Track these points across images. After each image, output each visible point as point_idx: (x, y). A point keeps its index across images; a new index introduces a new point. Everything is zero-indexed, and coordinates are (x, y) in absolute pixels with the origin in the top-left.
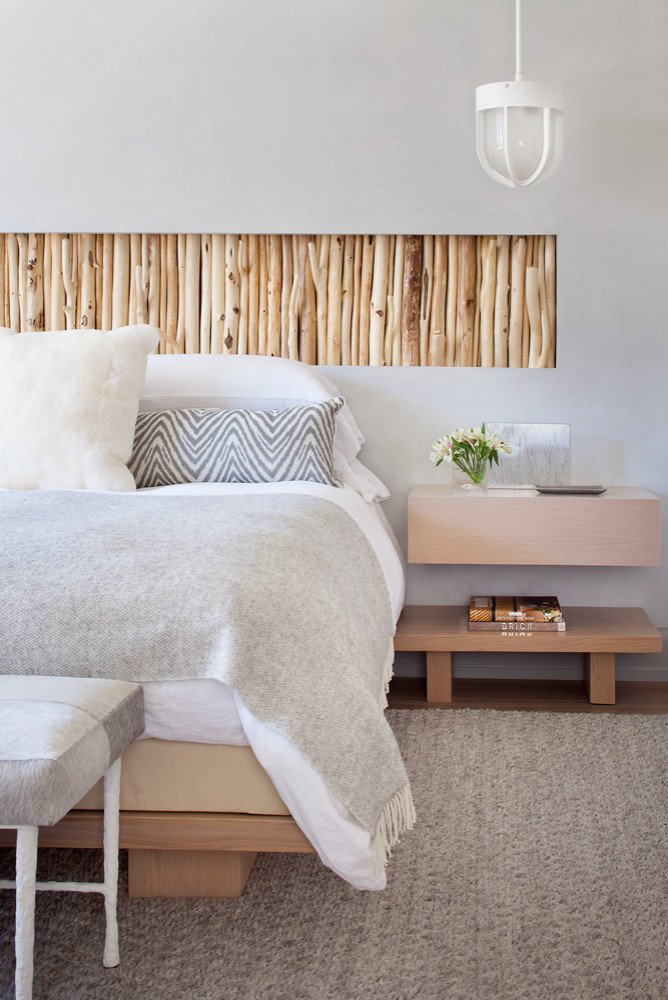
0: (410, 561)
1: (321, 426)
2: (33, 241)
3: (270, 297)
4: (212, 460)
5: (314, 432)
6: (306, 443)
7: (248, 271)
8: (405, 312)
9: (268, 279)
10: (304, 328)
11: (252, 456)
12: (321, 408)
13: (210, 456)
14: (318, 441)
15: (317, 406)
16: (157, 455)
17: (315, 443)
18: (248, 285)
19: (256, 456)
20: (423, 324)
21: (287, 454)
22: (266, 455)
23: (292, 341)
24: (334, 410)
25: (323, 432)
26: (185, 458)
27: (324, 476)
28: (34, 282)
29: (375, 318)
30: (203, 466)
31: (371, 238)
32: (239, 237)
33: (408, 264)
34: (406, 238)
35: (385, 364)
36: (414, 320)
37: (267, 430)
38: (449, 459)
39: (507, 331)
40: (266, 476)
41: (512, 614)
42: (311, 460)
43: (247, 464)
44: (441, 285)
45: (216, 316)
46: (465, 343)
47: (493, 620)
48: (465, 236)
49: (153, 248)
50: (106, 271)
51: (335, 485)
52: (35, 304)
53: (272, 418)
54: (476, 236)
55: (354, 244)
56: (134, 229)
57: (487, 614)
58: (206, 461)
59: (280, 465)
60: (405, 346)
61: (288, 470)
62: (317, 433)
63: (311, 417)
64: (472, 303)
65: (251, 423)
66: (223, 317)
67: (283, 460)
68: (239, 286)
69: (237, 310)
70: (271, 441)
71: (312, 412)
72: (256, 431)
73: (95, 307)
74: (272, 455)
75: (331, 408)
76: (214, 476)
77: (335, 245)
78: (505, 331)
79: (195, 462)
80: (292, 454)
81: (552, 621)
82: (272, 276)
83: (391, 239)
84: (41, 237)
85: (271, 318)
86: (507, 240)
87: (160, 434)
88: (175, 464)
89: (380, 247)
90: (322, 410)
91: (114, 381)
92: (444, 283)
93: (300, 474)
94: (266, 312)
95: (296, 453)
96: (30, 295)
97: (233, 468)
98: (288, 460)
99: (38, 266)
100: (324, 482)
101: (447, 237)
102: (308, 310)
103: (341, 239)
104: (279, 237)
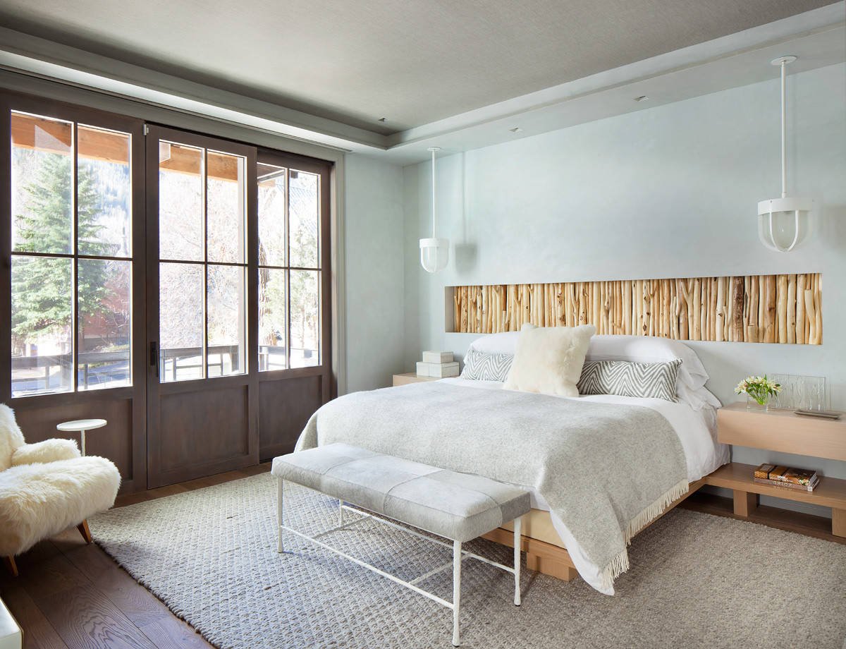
0: (719, 441)
1: (668, 372)
2: (560, 286)
3: (665, 307)
4: (615, 385)
5: (664, 375)
6: (659, 380)
7: (653, 295)
8: (734, 314)
9: (663, 299)
10: (681, 321)
11: (633, 385)
12: (669, 364)
13: (615, 383)
14: (666, 379)
15: (667, 363)
16: (592, 381)
17: (664, 381)
18: (654, 302)
19: (635, 385)
20: (745, 320)
21: (650, 385)
22: (640, 385)
23: (675, 328)
24: (677, 365)
25: (669, 376)
26: (604, 383)
27: (668, 397)
28: (560, 302)
29: (718, 317)
30: (611, 388)
31: (716, 279)
32: (649, 281)
33: (736, 290)
34: (735, 278)
35: (724, 340)
36: (739, 318)
37: (641, 374)
38: (744, 391)
39: (794, 324)
40: (641, 395)
41: (779, 477)
42: (661, 388)
43: (631, 388)
44: (755, 301)
45: (639, 316)
46: (768, 330)
47: (768, 478)
48: (769, 276)
49: (610, 287)
50: (590, 296)
51: (674, 401)
52: (561, 312)
53: (645, 368)
54: (775, 276)
55: (705, 282)
56: (602, 280)
57: (764, 475)
58: (613, 386)
59: (646, 391)
60: (735, 331)
61: (650, 392)
62: (666, 376)
63: (664, 368)
64: (773, 310)
65: (635, 369)
66: (642, 317)
67: (647, 388)
68: (650, 302)
69: (648, 314)
70: (643, 379)
71: (665, 366)
72: (636, 374)
73: (586, 312)
74: (643, 385)
75: (675, 365)
76: (617, 393)
77: (697, 283)
78: (793, 324)
79: (608, 386)
80: (652, 385)
81: (804, 484)
82: (665, 298)
83: (726, 279)
84: (563, 284)
85: (665, 318)
86: (794, 277)
87: (595, 372)
88: (600, 385)
89: (720, 283)
90: (670, 366)
91: (571, 349)
92: (757, 299)
93: (656, 395)
94: (663, 314)
95: (654, 385)
96: (559, 307)
97: (625, 389)
98: (651, 388)
99: (562, 295)
100: (668, 400)
101: (758, 276)
102: (682, 314)
103: (700, 280)
104: (669, 280)
